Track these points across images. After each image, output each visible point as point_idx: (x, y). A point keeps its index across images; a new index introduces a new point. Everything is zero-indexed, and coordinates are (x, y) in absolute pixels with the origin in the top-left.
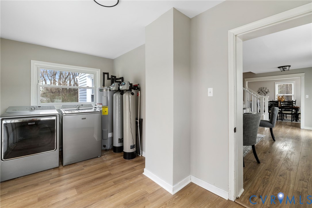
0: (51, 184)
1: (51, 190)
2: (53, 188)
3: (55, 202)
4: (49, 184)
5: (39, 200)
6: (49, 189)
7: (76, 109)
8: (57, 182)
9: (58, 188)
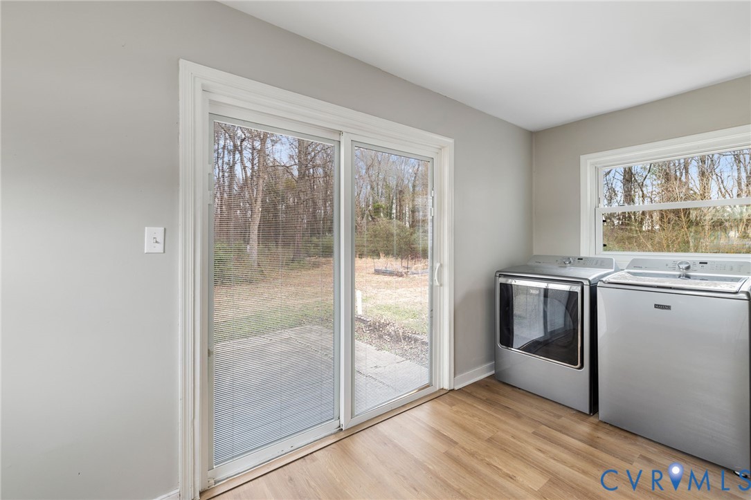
0: (534, 433)
1: (519, 443)
2: (526, 441)
3: (495, 464)
4: (530, 430)
5: (490, 440)
6: (519, 439)
7: (678, 273)
8: (545, 438)
9: (530, 448)
